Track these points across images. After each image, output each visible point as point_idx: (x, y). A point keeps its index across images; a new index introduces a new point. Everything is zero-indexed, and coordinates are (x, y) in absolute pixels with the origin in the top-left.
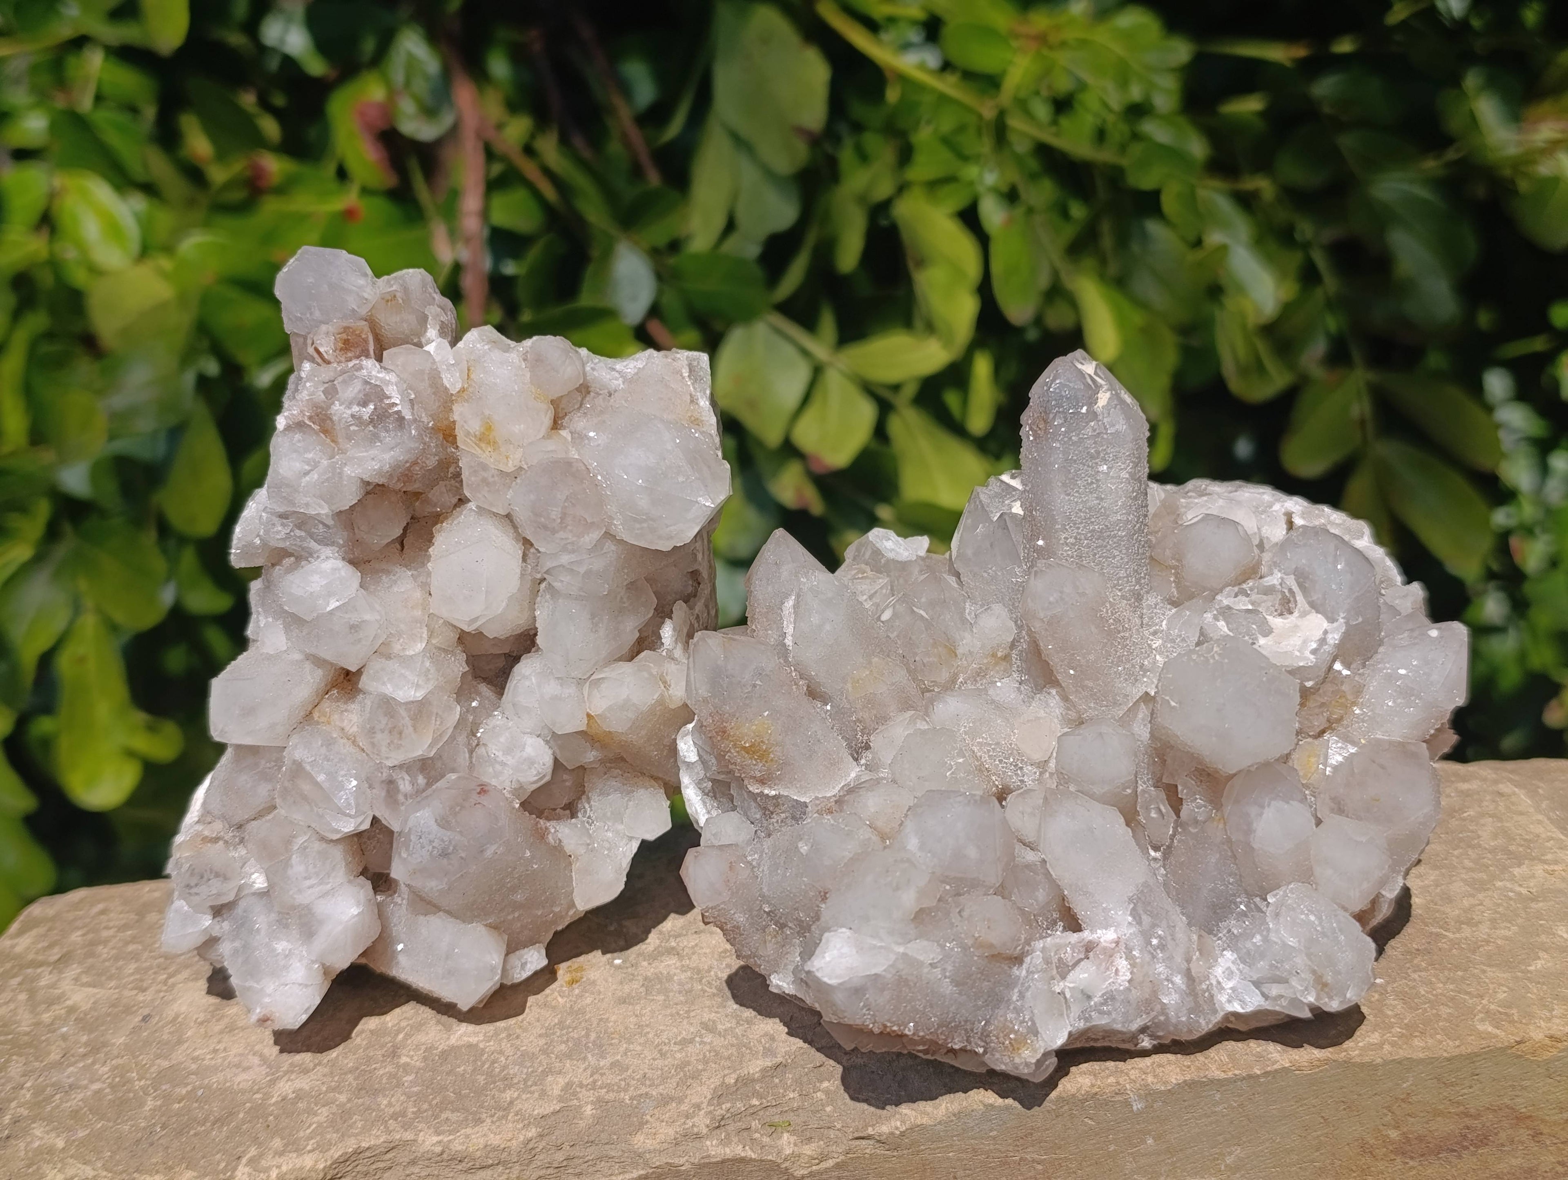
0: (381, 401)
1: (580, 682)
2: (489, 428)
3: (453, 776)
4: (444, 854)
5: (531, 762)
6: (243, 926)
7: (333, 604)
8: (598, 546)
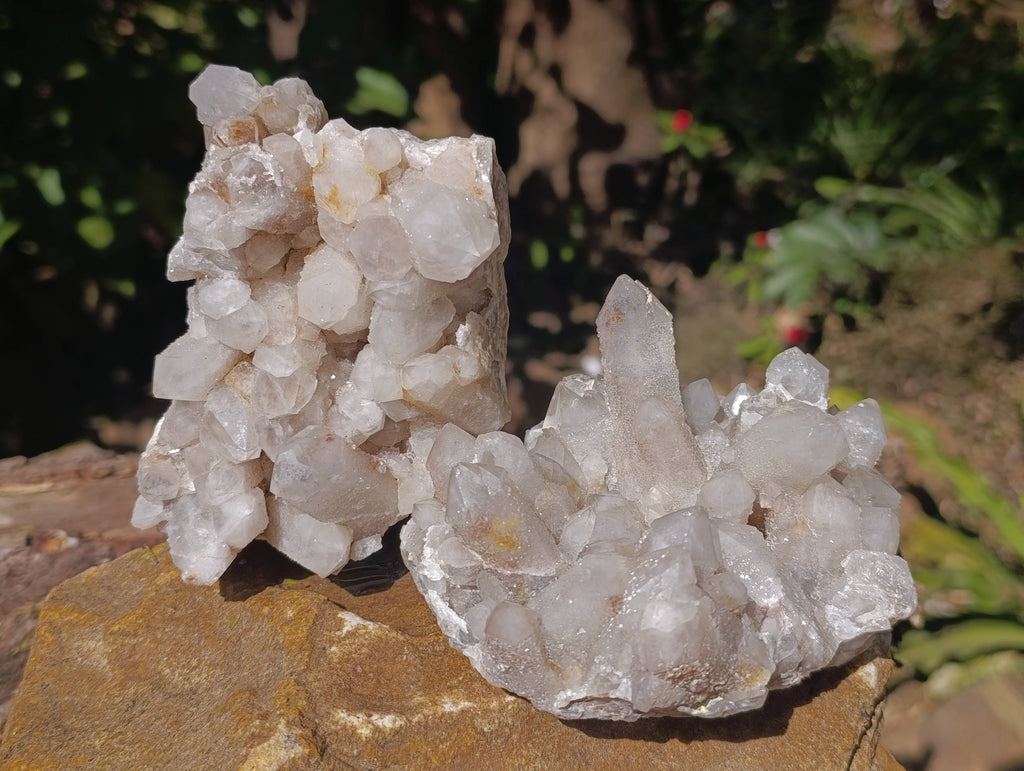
0: (261, 173)
1: (399, 367)
2: (334, 194)
3: (312, 427)
4: (303, 479)
5: (366, 418)
6: (180, 516)
7: (232, 310)
8: (406, 278)
